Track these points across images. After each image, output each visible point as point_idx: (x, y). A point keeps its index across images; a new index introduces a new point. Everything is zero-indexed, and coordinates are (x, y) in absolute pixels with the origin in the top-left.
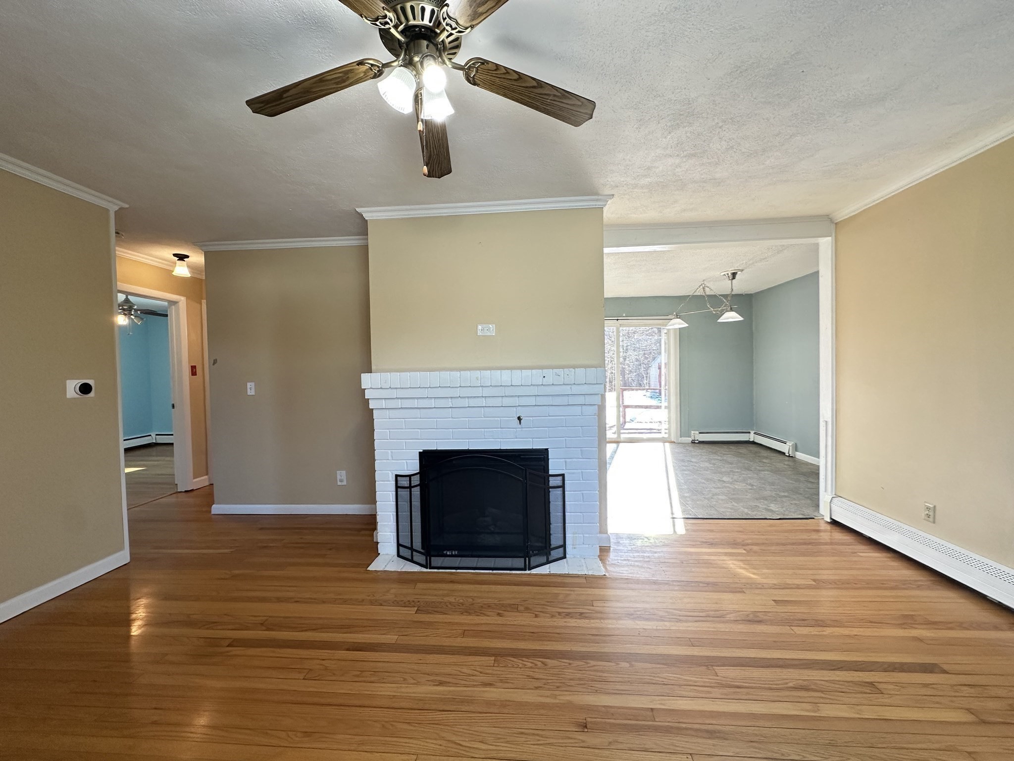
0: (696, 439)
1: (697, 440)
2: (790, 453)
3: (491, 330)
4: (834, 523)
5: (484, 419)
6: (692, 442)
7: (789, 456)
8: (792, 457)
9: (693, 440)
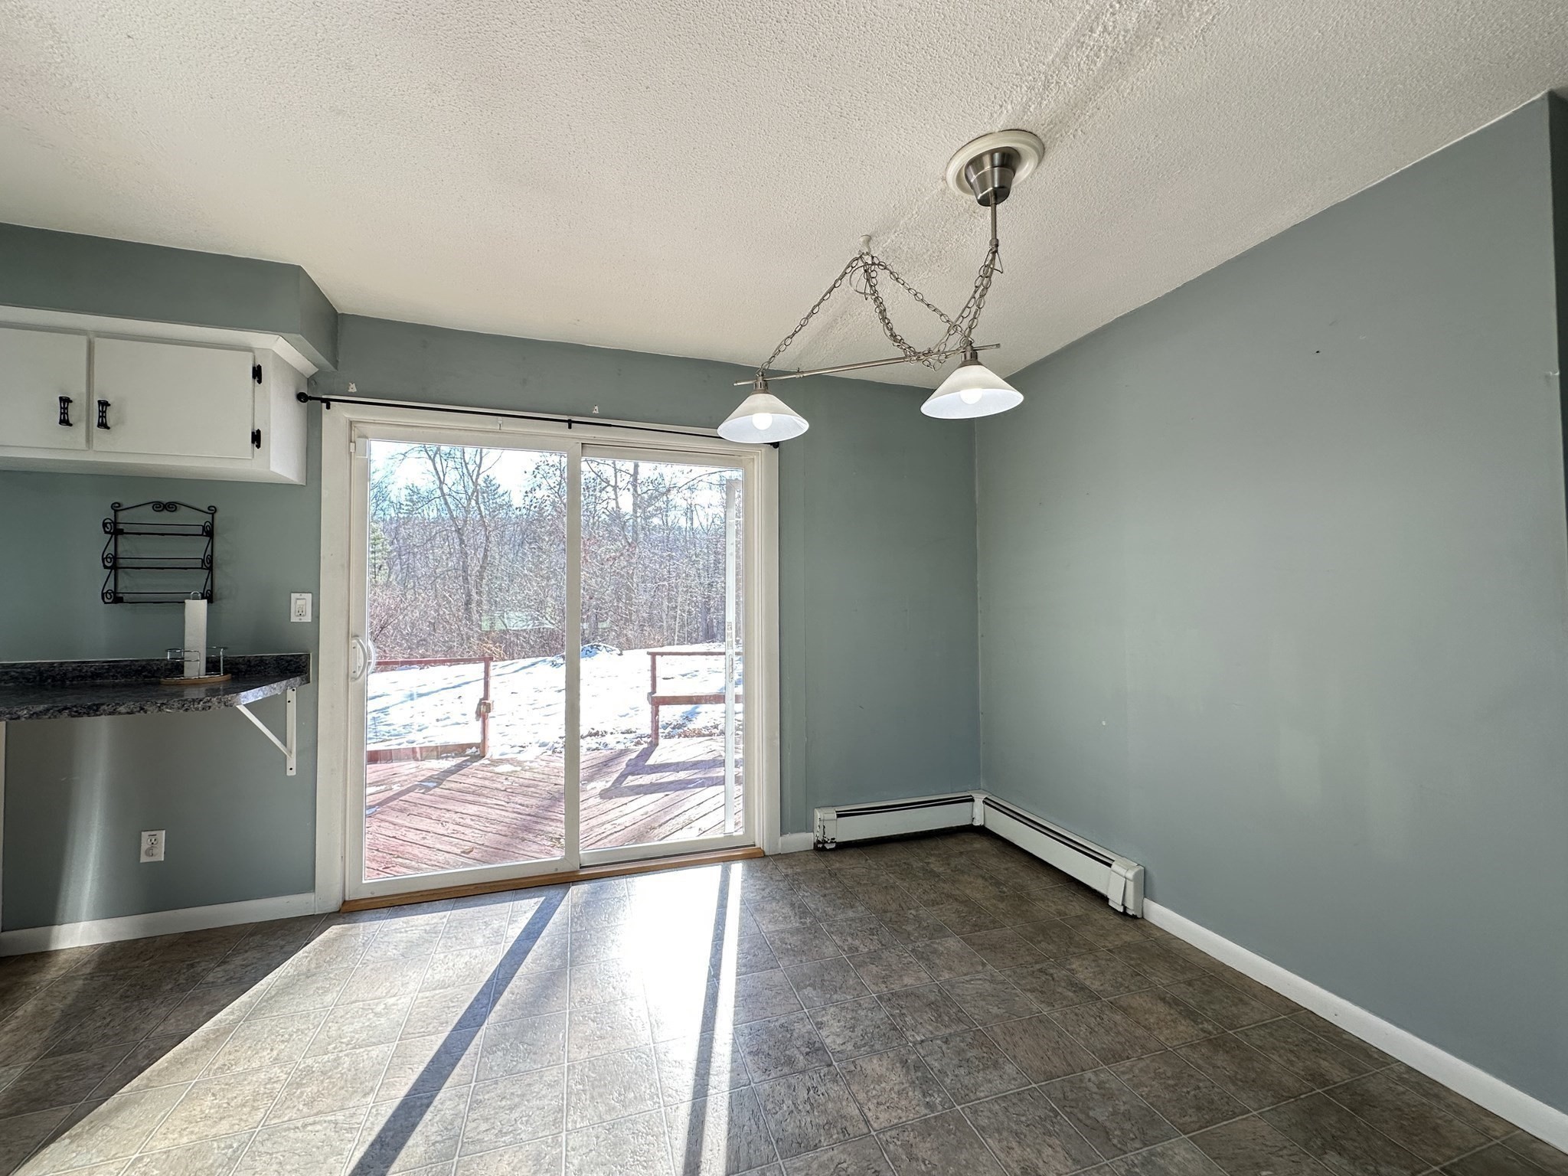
0: (829, 837)
1: (833, 841)
2: (1130, 905)
6: (816, 848)
7: (1124, 914)
8: (1134, 917)
9: (819, 842)
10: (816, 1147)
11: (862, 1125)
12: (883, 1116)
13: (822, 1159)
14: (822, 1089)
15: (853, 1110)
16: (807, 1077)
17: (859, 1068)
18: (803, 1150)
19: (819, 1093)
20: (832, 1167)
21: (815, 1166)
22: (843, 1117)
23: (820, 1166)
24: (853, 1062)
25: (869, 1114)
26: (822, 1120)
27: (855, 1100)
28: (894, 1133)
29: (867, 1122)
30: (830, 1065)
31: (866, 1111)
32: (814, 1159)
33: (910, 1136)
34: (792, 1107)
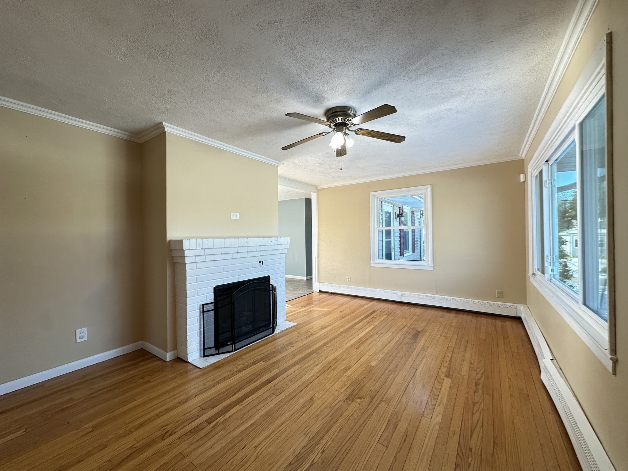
3: (236, 216)
4: (320, 291)
5: (246, 264)
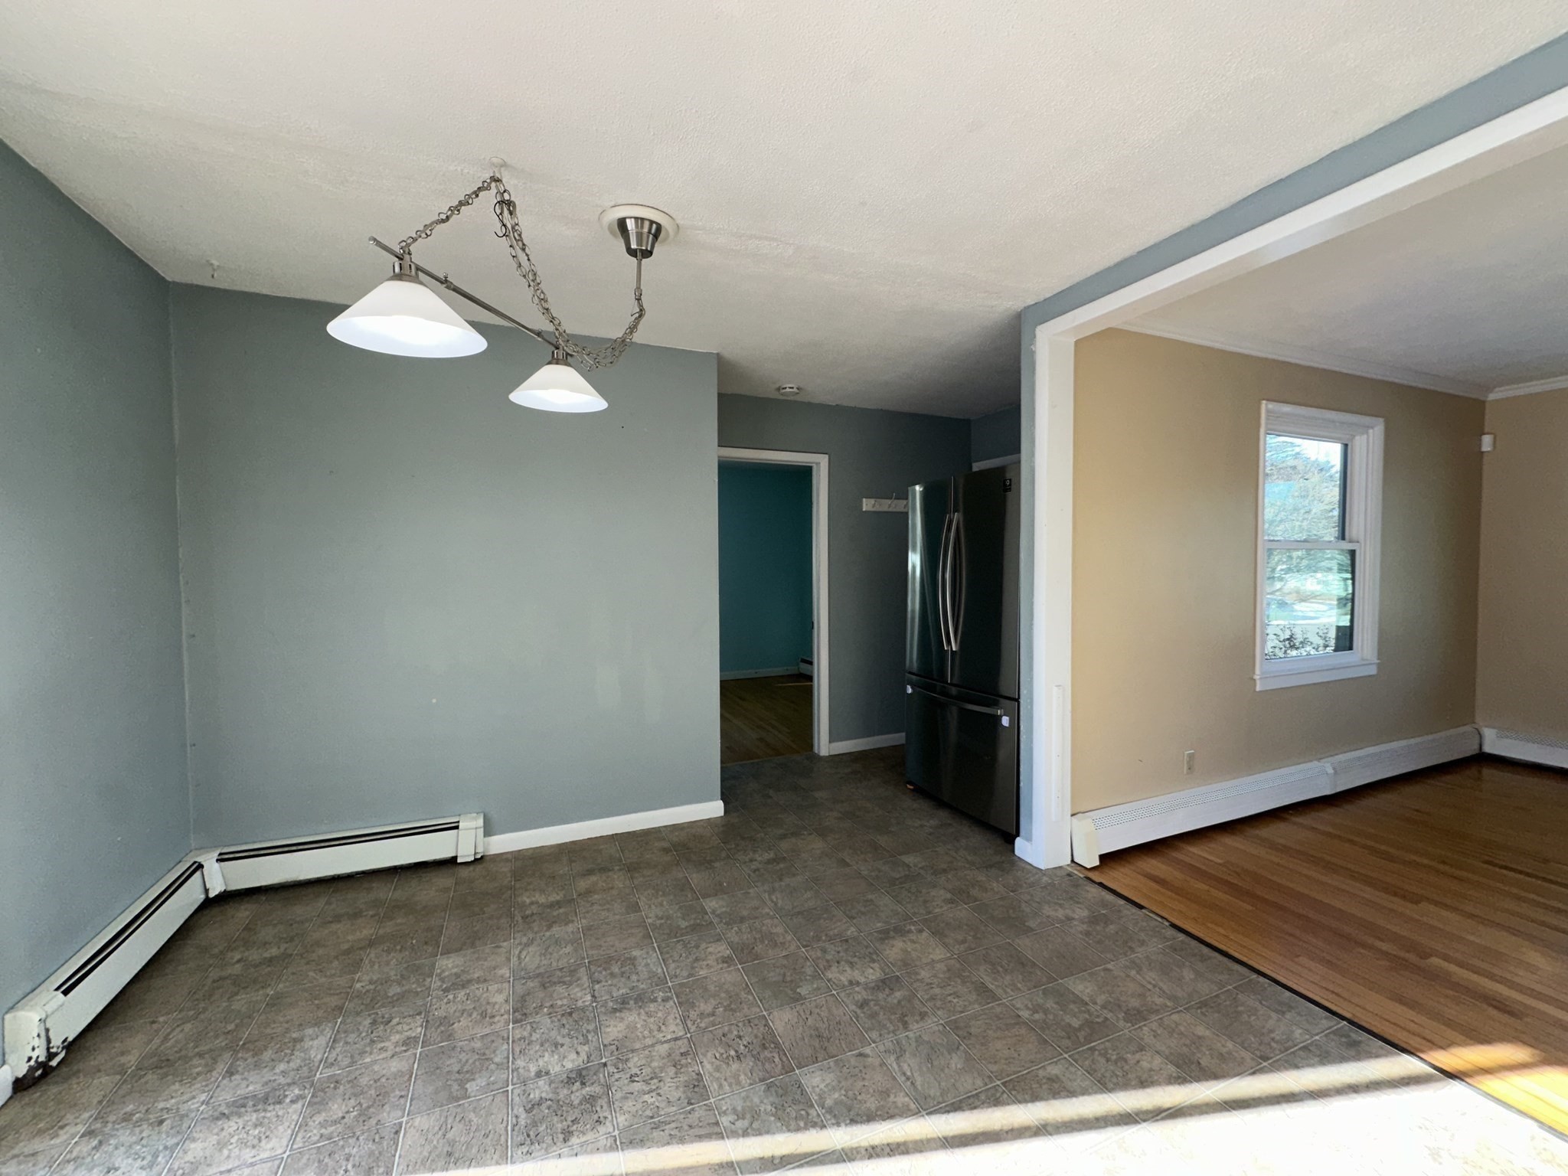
10: (699, 1074)
11: (679, 1043)
12: (672, 1028)
13: (711, 1070)
14: (635, 1070)
15: (663, 1049)
16: (616, 1083)
17: (616, 1042)
18: (701, 1083)
19: (639, 1073)
20: (718, 1062)
21: (717, 1075)
22: (670, 1055)
23: (718, 1071)
24: (605, 1046)
25: (669, 1037)
26: (672, 1071)
27: (653, 1045)
28: (689, 1023)
29: (676, 1039)
30: (605, 1065)
31: (665, 1039)
32: (711, 1075)
33: (693, 1014)
34: (654, 1094)
